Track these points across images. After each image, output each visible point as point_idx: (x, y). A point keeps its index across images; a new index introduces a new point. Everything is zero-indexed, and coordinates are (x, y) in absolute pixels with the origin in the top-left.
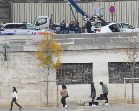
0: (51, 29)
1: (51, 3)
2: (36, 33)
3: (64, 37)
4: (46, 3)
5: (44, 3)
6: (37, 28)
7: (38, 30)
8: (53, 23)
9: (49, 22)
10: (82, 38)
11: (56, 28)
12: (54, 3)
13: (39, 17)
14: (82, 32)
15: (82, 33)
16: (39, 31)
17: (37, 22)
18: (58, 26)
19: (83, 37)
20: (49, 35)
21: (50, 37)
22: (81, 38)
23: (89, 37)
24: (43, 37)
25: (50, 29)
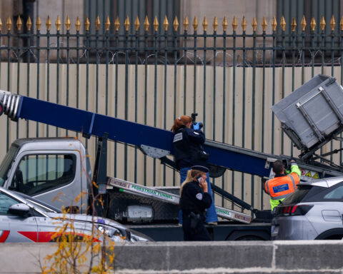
0: (99, 215)
1: (102, 67)
2: (11, 234)
3: (173, 258)
4: (73, 67)
5: (64, 66)
6: (16, 206)
7: (22, 215)
8: (106, 180)
9: (88, 176)
10: (273, 269)
11: (125, 210)
12: (122, 67)
13: (27, 147)
14: (275, 232)
15: (274, 239)
16: (30, 224)
17: (18, 174)
18: (137, 201)
19: (278, 263)
20: (83, 249)
21: (89, 257)
22: (269, 266)
23: (313, 265)
24: (50, 257)
25: (90, 212)
